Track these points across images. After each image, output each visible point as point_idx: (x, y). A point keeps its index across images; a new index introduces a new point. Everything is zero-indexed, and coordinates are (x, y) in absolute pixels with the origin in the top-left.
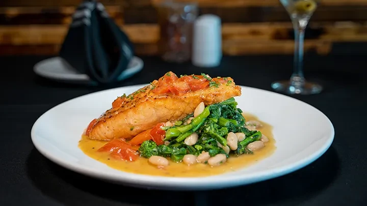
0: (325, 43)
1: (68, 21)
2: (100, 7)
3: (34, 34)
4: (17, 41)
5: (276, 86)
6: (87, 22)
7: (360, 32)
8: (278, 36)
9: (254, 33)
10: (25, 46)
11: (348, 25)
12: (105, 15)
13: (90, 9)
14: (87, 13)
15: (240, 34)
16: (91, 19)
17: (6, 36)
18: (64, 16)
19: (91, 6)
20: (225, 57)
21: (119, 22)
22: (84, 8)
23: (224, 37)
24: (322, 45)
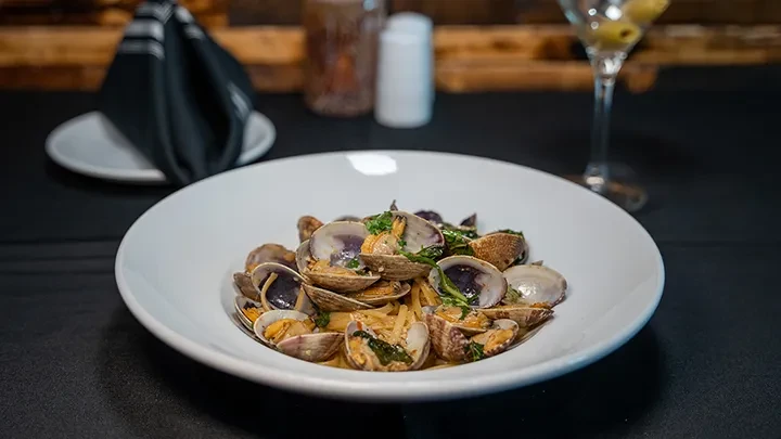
0: (644, 67)
2: (184, 14)
6: (157, 51)
7: (713, 46)
8: (549, 53)
9: (500, 46)
11: (692, 31)
12: (195, 32)
13: (161, 21)
14: (157, 30)
15: (472, 48)
16: (165, 43)
19: (163, 12)
22: (150, 18)
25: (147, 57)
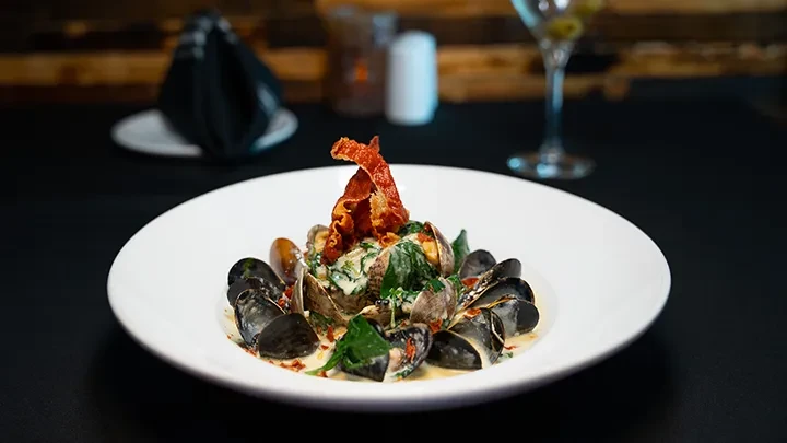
1: (173, 43)
2: (224, 25)
3: (115, 67)
4: (86, 78)
5: (515, 163)
6: (199, 53)
7: (679, 60)
9: (497, 63)
10: (101, 88)
11: (659, 49)
12: (232, 39)
13: (204, 30)
14: (200, 37)
16: (206, 48)
17: (69, 72)
18: (165, 35)
19: (205, 24)
20: (444, 106)
22: (194, 28)
23: (442, 71)
24: (614, 83)
25: (192, 60)
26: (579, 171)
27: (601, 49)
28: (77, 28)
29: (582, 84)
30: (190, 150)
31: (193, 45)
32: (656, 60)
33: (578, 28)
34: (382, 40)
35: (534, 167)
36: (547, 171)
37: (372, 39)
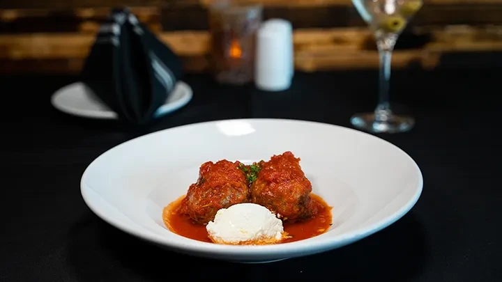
0: (432, 54)
2: (133, 20)
3: (40, 45)
4: (17, 54)
5: (356, 121)
6: (116, 41)
7: (478, 38)
9: (337, 41)
12: (138, 30)
13: (119, 24)
14: (116, 29)
15: (319, 43)
16: (121, 37)
19: (120, 18)
21: (155, 28)
22: (112, 22)
23: (297, 48)
24: (428, 56)
25: (111, 45)
26: (404, 127)
27: (418, 30)
28: (10, 15)
29: (405, 57)
30: (109, 115)
31: (111, 34)
32: (461, 38)
33: (402, 23)
34: (252, 27)
35: (370, 123)
36: (381, 127)
37: (246, 26)
